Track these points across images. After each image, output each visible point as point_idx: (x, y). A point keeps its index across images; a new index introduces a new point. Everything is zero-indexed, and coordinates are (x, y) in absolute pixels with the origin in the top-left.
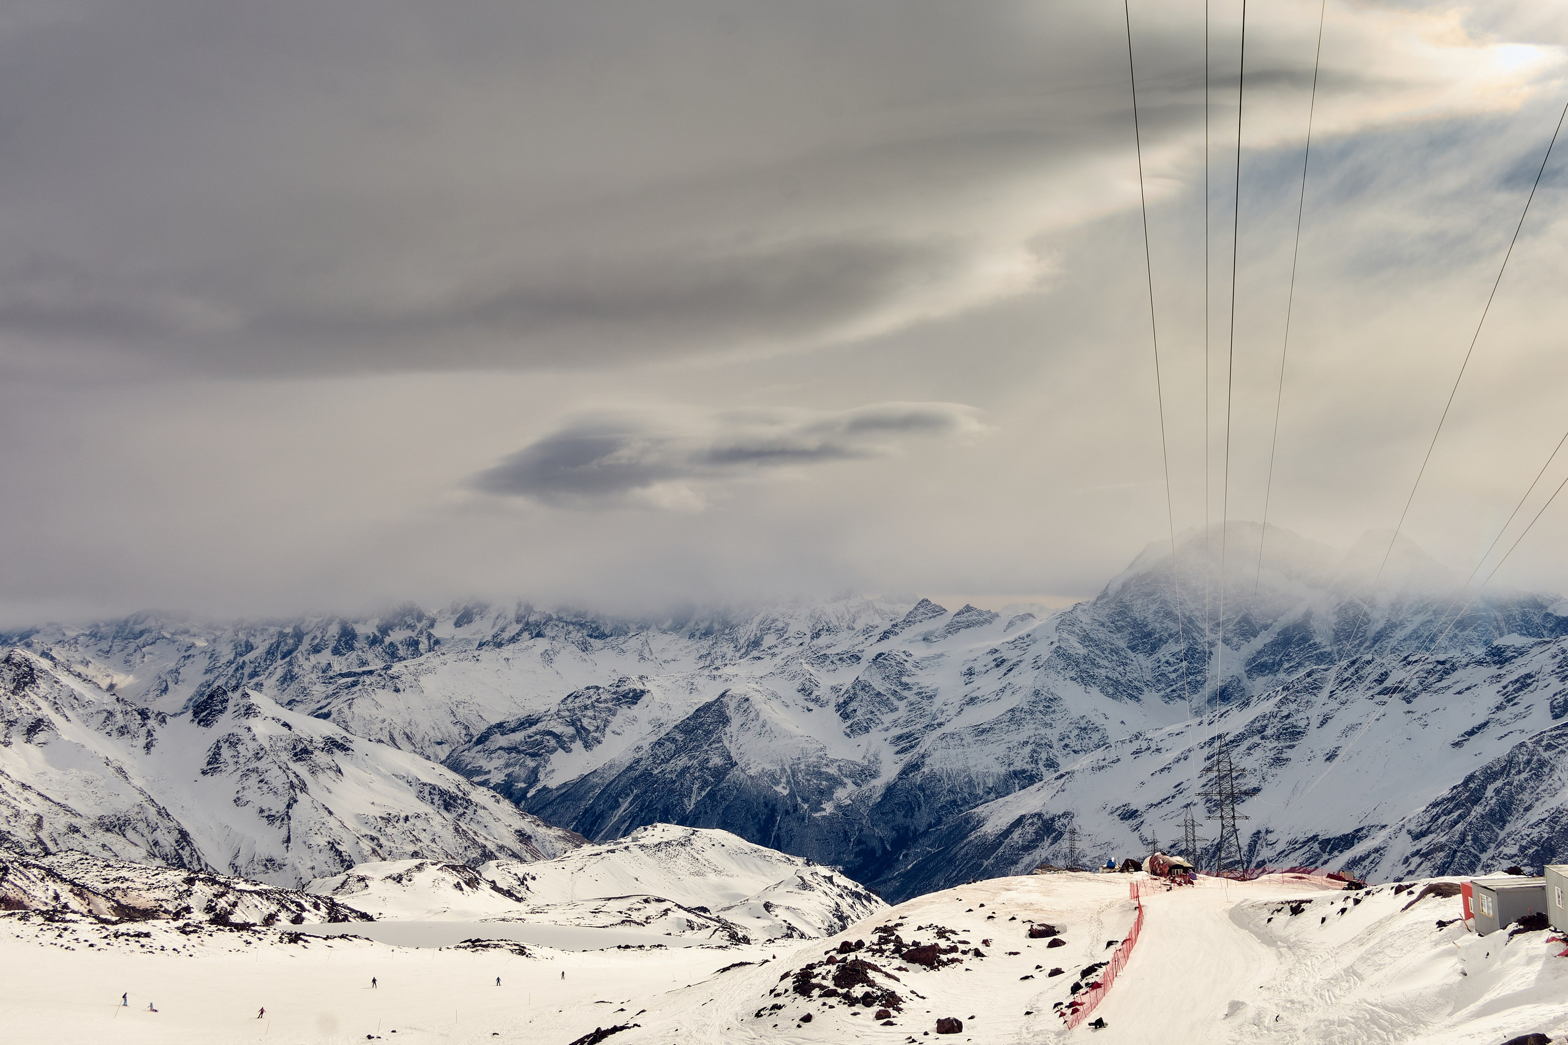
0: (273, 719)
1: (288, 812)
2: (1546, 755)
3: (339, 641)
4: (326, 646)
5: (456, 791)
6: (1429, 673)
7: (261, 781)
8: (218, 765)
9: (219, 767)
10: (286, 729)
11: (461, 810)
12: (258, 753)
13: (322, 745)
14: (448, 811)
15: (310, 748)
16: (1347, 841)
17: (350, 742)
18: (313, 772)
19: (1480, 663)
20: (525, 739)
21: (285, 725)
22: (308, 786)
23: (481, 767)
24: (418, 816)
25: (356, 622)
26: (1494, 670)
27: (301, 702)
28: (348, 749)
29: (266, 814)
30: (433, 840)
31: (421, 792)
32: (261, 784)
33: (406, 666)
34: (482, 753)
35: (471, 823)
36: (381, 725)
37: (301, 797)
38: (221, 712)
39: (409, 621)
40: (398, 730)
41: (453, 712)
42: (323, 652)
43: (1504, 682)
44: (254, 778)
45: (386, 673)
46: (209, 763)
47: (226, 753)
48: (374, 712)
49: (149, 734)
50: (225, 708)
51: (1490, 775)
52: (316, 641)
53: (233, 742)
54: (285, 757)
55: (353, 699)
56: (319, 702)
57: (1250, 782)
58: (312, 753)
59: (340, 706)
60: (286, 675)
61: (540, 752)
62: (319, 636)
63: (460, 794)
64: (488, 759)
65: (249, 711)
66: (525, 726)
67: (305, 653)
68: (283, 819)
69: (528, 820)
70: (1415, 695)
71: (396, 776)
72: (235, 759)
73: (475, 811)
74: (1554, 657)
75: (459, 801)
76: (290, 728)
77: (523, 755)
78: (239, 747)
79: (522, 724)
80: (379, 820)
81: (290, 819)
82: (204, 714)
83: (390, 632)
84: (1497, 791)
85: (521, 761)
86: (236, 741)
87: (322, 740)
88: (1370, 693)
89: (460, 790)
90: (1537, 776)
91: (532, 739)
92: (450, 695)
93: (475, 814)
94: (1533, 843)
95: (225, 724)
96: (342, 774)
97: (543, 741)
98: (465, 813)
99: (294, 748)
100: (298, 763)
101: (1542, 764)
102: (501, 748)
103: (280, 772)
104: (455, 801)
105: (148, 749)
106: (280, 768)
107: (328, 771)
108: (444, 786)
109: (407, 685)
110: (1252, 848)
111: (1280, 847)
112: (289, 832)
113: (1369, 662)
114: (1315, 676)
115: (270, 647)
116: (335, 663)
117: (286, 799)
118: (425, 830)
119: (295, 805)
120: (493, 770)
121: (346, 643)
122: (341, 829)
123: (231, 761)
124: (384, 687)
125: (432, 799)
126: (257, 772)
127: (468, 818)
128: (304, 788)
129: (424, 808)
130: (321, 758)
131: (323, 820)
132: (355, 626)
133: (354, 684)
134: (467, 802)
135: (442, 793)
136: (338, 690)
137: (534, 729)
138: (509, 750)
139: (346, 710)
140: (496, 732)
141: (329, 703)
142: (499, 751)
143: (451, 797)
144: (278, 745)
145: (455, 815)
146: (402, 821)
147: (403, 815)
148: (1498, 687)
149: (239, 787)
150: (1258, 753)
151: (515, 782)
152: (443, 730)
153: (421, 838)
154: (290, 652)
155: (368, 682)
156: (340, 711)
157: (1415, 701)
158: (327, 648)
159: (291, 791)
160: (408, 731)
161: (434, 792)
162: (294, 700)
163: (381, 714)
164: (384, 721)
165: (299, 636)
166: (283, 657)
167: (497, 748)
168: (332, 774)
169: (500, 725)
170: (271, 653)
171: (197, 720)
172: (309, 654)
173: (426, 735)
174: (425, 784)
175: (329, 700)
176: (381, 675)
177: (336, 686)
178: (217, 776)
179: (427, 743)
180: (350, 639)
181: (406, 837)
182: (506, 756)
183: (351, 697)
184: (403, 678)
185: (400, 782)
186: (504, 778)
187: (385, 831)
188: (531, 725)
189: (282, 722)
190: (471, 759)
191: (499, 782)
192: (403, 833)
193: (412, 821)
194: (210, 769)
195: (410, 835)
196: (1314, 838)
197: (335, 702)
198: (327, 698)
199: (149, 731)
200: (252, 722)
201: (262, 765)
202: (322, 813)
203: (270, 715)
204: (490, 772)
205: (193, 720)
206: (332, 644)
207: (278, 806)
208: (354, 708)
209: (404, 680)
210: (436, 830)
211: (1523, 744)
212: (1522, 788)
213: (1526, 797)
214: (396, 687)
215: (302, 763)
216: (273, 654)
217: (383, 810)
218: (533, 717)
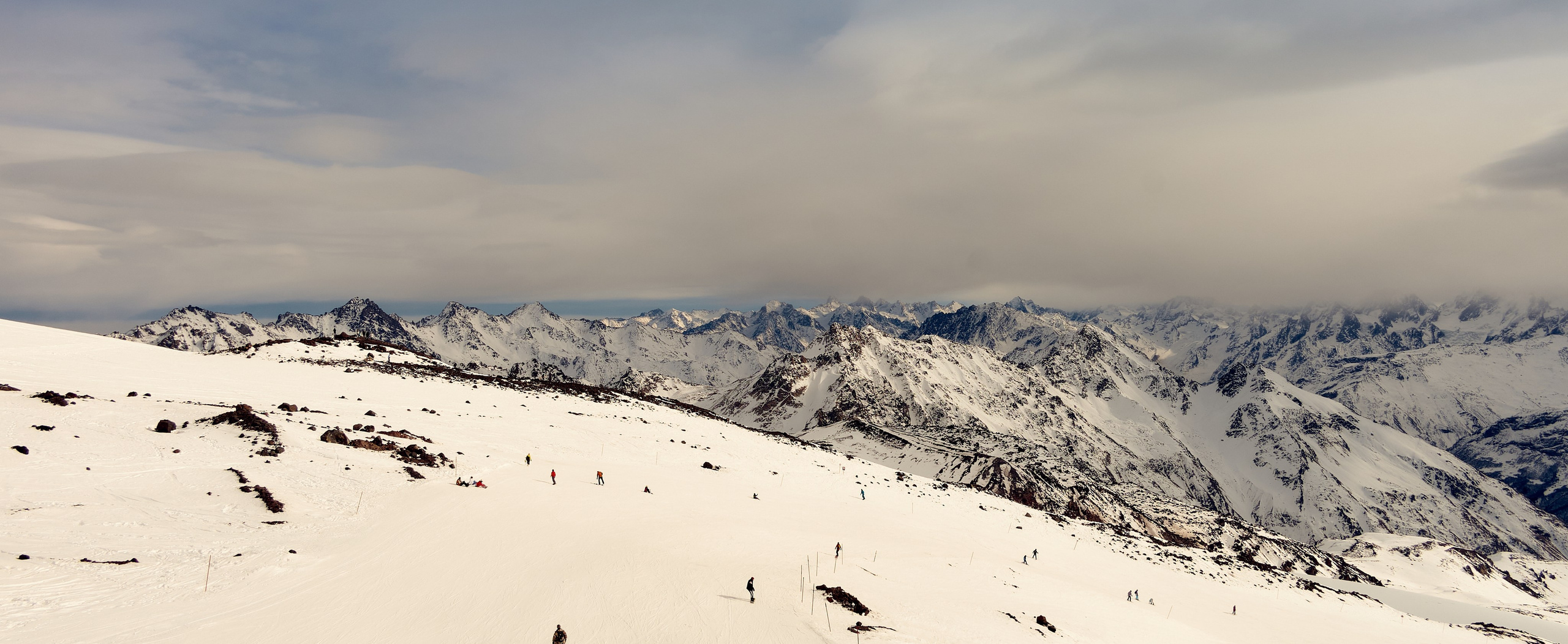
0: (1285, 394)
1: (1300, 477)
3: (1343, 329)
4: (1331, 333)
5: (1465, 479)
7: (1277, 447)
8: (1240, 429)
9: (1240, 431)
10: (1296, 405)
11: (1470, 498)
12: (1273, 423)
13: (1330, 422)
14: (1456, 497)
15: (1319, 423)
17: (1356, 421)
18: (1322, 445)
20: (1541, 436)
21: (1296, 400)
22: (1318, 456)
23: (1491, 459)
24: (1424, 497)
25: (1359, 312)
27: (1310, 381)
28: (1354, 427)
29: (1281, 475)
30: (1441, 522)
31: (1427, 475)
32: (1276, 450)
33: (1409, 356)
34: (1492, 446)
35: (1481, 512)
36: (1385, 409)
37: (1311, 464)
38: (1241, 384)
39: (1412, 313)
40: (1402, 415)
41: (1459, 403)
42: (1328, 338)
44: (1270, 444)
45: (1389, 361)
46: (1232, 427)
47: (1246, 420)
48: (1378, 396)
49: (1185, 398)
50: (1245, 381)
52: (1322, 329)
53: (1252, 411)
54: (1296, 428)
55: (1358, 382)
56: (1325, 383)
58: (1321, 428)
59: (1345, 388)
60: (1296, 357)
61: (1559, 451)
62: (1325, 324)
63: (1469, 483)
64: (1499, 452)
65: (1265, 386)
66: (1541, 423)
67: (1312, 338)
68: (1296, 482)
69: (1546, 518)
71: (1401, 457)
72: (1254, 426)
73: (1485, 500)
75: (1467, 489)
76: (1300, 404)
77: (1539, 453)
78: (1257, 416)
79: (1537, 421)
80: (1385, 495)
81: (1302, 483)
82: (1227, 385)
83: (1392, 322)
85: (1537, 458)
86: (1254, 410)
87: (1329, 417)
89: (1468, 479)
91: (1550, 437)
92: (1456, 386)
93: (1485, 503)
95: (1244, 395)
96: (1349, 450)
97: (1562, 441)
98: (1474, 501)
99: (1305, 421)
100: (1308, 435)
102: (1513, 443)
103: (1293, 441)
104: (1463, 488)
105: (1185, 410)
106: (1292, 437)
107: (1335, 445)
108: (1452, 473)
109: (1411, 373)
112: (1302, 494)
115: (1281, 332)
116: (1340, 349)
117: (1299, 465)
118: (1432, 512)
119: (1306, 471)
120: (1504, 463)
121: (1350, 331)
122: (1348, 499)
123: (1250, 427)
124: (1387, 374)
125: (1439, 483)
126: (1273, 439)
127: (1477, 507)
128: (1314, 457)
129: (1430, 490)
130: (1330, 433)
131: (1332, 488)
132: (1358, 316)
133: (1359, 369)
134: (1476, 491)
135: (1449, 479)
136: (1343, 373)
137: (1551, 427)
138: (1523, 445)
139: (1351, 392)
140: (1507, 427)
141: (1335, 385)
142: (1512, 445)
143: (1458, 484)
144: (1290, 417)
145: (1463, 501)
146: (1408, 500)
147: (1409, 494)
149: (1258, 450)
151: (1530, 478)
152: (1449, 419)
153: (1427, 519)
154: (1298, 337)
155: (1372, 368)
156: (1345, 393)
158: (1332, 335)
159: (1302, 458)
160: (1412, 416)
161: (1441, 477)
162: (1303, 379)
163: (1385, 398)
164: (1388, 405)
165: (1306, 324)
166: (1293, 341)
167: (1509, 441)
168: (1339, 448)
169: (1512, 420)
170: (1282, 337)
171: (1222, 390)
172: (1316, 340)
173: (1430, 422)
174: (1431, 469)
175: (1335, 382)
176: (1384, 363)
177: (1341, 369)
178: (1239, 438)
179: (1432, 430)
180: (1353, 328)
181: (1412, 515)
182: (1520, 451)
183: (1355, 381)
184: (1407, 367)
185: (1405, 463)
186: (1517, 473)
187: (1391, 506)
188: (1548, 423)
189: (1293, 398)
190: (1480, 450)
191: (1512, 476)
192: (1410, 511)
193: (1419, 501)
194: (1234, 432)
195: (1417, 514)
197: (1341, 384)
198: (1333, 379)
199: (1185, 396)
200: (1267, 395)
201: (1276, 433)
202: (1332, 482)
203: (1282, 390)
204: (1500, 465)
205: (1218, 390)
206: (1337, 332)
207: (1292, 470)
208: (1359, 391)
209: (1408, 369)
210: (1444, 513)
214: (1399, 374)
215: (1312, 435)
216: (1284, 338)
217: (1389, 487)
218: (1551, 415)
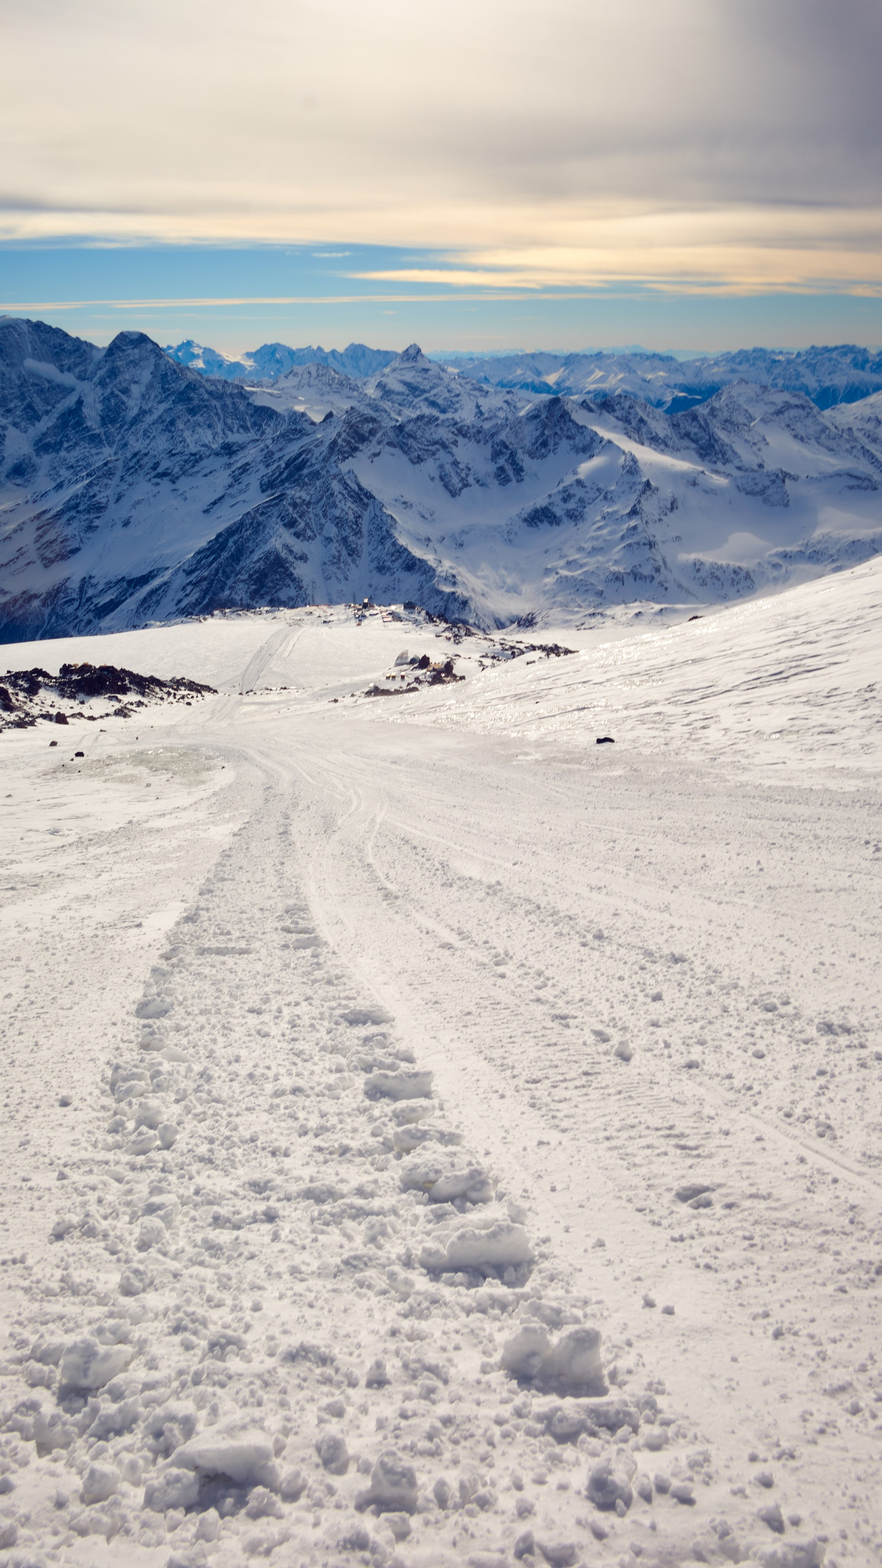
2: (261, 519)
6: (186, 461)
16: (144, 580)
19: (217, 454)
26: (225, 459)
43: (233, 468)
51: (230, 532)
57: (75, 545)
70: (178, 478)
74: (262, 450)
84: (235, 543)
88: (149, 477)
90: (256, 532)
94: (256, 572)
101: (259, 524)
110: (82, 590)
111: (100, 587)
113: (146, 455)
114: (110, 465)
148: (229, 471)
150: (75, 524)
157: (178, 482)
196: (123, 579)
211: (249, 513)
212: (248, 540)
213: (250, 544)
